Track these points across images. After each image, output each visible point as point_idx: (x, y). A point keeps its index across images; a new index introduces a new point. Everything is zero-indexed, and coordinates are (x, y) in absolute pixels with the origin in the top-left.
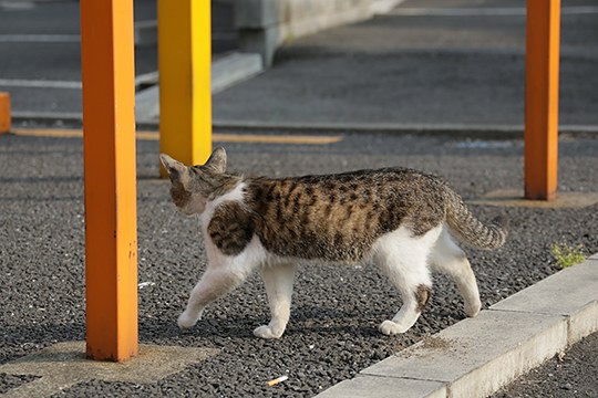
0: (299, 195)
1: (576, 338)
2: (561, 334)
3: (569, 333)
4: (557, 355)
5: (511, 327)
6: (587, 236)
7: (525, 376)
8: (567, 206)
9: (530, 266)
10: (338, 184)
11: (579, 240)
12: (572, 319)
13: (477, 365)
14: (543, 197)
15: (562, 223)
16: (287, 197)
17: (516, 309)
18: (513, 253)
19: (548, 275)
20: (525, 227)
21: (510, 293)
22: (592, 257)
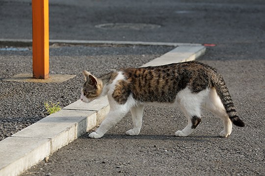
0: (146, 75)
1: (55, 149)
2: (47, 148)
3: (51, 147)
4: (45, 159)
5: (22, 146)
6: (62, 97)
7: (29, 170)
8: (54, 81)
9: (34, 113)
10: (162, 69)
11: (59, 99)
12: (53, 140)
13: (3, 166)
14: (42, 77)
15: (51, 90)
16: (143, 76)
17: (25, 136)
18: (26, 107)
19: (43, 118)
20: (32, 93)
21: (23, 128)
22: (64, 108)
